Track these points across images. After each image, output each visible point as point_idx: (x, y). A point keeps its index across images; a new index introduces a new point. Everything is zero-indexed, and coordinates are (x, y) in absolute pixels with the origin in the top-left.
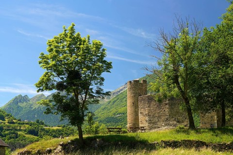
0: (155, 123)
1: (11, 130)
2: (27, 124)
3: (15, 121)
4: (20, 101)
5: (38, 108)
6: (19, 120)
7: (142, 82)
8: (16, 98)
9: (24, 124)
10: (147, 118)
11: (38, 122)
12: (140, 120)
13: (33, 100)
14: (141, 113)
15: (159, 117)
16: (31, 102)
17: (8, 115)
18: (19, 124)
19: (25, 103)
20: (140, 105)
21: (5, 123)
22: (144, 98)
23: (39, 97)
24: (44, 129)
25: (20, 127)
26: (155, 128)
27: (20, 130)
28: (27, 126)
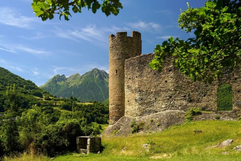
0: (149, 104)
1: (48, 106)
2: (62, 100)
3: (51, 98)
4: (59, 81)
5: (74, 86)
6: (55, 97)
7: (131, 35)
8: (55, 77)
9: (59, 100)
10: (137, 96)
11: (72, 98)
12: (126, 100)
13: (70, 79)
14: (129, 87)
15: (157, 93)
16: (68, 81)
17: (45, 93)
18: (55, 100)
19: (63, 82)
20: (128, 74)
21: (42, 100)
22: (133, 61)
23: (75, 76)
24: (77, 105)
25: (56, 103)
26: (150, 112)
27: (56, 106)
28: (62, 102)
